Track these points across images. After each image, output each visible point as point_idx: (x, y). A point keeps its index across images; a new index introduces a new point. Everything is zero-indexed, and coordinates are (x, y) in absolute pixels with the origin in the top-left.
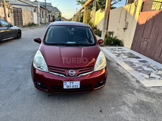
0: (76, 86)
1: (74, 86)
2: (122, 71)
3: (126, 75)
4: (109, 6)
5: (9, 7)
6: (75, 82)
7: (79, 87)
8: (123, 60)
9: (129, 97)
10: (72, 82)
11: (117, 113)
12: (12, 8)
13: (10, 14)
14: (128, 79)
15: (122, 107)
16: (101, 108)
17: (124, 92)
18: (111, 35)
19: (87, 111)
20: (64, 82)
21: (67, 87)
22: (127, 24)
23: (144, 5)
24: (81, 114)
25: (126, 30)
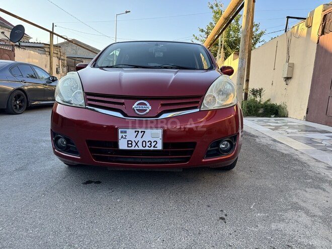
0: (153, 144)
1: (148, 144)
2: (285, 150)
3: (297, 157)
4: (248, 31)
5: (59, 56)
6: (149, 132)
7: (160, 147)
8: (289, 135)
9: (307, 195)
10: (140, 130)
11: (273, 226)
12: (66, 59)
13: (61, 69)
14: (303, 164)
15: (290, 214)
16: (224, 211)
17: (293, 185)
18: (258, 96)
19: (181, 216)
20: (120, 130)
21: (128, 144)
22: (291, 67)
23: (327, 20)
24: (161, 221)
25: (291, 82)
